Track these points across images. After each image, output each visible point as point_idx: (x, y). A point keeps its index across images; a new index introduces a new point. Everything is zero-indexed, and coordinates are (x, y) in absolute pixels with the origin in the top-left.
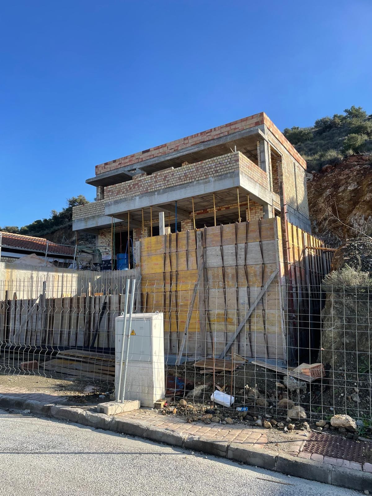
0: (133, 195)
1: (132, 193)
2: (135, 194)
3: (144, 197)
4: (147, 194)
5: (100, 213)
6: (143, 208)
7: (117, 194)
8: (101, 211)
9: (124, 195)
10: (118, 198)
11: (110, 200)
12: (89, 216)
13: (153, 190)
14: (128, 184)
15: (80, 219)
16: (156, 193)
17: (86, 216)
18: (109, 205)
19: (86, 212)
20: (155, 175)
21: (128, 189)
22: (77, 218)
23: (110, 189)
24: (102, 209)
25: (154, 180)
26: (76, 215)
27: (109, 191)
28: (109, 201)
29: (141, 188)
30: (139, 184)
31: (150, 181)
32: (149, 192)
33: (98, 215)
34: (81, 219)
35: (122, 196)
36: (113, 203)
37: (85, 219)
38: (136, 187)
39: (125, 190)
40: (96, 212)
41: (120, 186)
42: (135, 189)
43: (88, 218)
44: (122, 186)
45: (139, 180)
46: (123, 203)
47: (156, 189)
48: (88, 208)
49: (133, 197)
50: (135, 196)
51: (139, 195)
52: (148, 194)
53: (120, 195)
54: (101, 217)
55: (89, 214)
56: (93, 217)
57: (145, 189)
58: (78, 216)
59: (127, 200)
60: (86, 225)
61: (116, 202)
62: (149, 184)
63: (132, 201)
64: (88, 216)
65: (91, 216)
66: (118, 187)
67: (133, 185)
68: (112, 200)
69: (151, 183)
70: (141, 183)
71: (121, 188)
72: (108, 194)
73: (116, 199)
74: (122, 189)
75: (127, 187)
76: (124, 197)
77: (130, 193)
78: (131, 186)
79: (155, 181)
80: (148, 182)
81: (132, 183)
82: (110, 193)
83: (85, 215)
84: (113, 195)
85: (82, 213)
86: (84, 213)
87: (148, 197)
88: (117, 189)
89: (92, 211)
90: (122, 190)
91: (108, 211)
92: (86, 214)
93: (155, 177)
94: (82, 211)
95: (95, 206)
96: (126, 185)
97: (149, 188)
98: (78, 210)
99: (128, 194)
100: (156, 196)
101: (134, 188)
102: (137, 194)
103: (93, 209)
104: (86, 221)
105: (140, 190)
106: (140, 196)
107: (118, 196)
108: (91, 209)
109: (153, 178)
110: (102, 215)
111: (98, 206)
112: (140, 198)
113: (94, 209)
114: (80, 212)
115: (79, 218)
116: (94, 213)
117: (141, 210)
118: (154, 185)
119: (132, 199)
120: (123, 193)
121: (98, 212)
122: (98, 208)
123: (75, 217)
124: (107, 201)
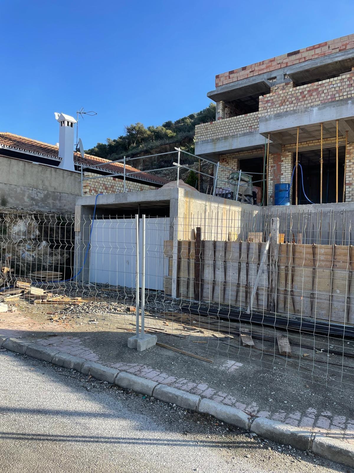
0: (309, 105)
1: (307, 102)
2: (312, 104)
3: (328, 108)
4: (333, 103)
5: (236, 133)
6: (322, 123)
7: (281, 104)
8: (237, 130)
9: (292, 105)
10: (282, 111)
11: (269, 113)
12: (219, 136)
13: (345, 97)
14: (300, 91)
15: (206, 140)
16: (350, 102)
17: (215, 137)
18: (267, 120)
19: (214, 132)
20: (348, 76)
21: (300, 97)
22: (202, 139)
23: (269, 98)
24: (239, 127)
25: (348, 83)
26: (200, 135)
27: (267, 102)
28: (266, 114)
29: (323, 95)
30: (320, 89)
31: (339, 85)
32: (338, 101)
33: (233, 136)
34: (208, 140)
35: (289, 107)
36: (273, 116)
37: (213, 140)
38: (314, 94)
39: (294, 99)
40: (230, 132)
41: (286, 94)
42: (312, 97)
43: (218, 139)
44: (290, 93)
45: (320, 85)
46: (289, 116)
47: (349, 96)
48: (218, 126)
49: (307, 108)
50: (311, 107)
51: (318, 105)
52: (335, 103)
53: (286, 107)
54: (237, 137)
55: (220, 134)
56: (226, 138)
57: (329, 97)
58: (204, 137)
59: (296, 113)
60: (215, 148)
61: (278, 116)
62: (337, 89)
63: (306, 113)
64: (217, 137)
65: (222, 136)
66: (282, 95)
67: (309, 91)
68: (272, 113)
69: (341, 88)
70: (324, 88)
71: (288, 97)
72: (266, 105)
73: (278, 112)
74: (290, 98)
75: (299, 94)
76: (292, 109)
77: (303, 103)
78: (306, 93)
79: (348, 85)
80: (334, 86)
81: (308, 89)
82: (269, 104)
83: (213, 135)
84: (274, 106)
85: (209, 133)
86: (212, 133)
87: (334, 107)
88: (281, 98)
89: (223, 130)
90: (290, 100)
91: (264, 128)
92: (215, 135)
93: (350, 79)
94: (208, 131)
95: (228, 124)
96: (297, 91)
97: (337, 95)
98: (202, 130)
99: (299, 104)
100: (349, 105)
101: (311, 95)
102: (316, 103)
103: (225, 128)
104: (215, 143)
105: (322, 99)
106: (321, 106)
107: (282, 107)
108: (222, 128)
109: (345, 80)
110: (239, 136)
111: (233, 123)
112: (320, 109)
113: (227, 127)
114: (206, 131)
115: (204, 139)
116: (227, 132)
117: (320, 126)
118: (348, 90)
119: (306, 111)
120: (292, 103)
121: (232, 131)
122: (232, 126)
123: (199, 137)
124: (263, 115)
